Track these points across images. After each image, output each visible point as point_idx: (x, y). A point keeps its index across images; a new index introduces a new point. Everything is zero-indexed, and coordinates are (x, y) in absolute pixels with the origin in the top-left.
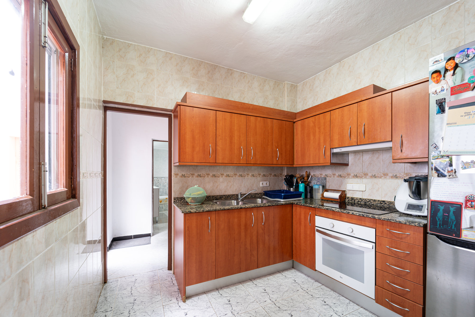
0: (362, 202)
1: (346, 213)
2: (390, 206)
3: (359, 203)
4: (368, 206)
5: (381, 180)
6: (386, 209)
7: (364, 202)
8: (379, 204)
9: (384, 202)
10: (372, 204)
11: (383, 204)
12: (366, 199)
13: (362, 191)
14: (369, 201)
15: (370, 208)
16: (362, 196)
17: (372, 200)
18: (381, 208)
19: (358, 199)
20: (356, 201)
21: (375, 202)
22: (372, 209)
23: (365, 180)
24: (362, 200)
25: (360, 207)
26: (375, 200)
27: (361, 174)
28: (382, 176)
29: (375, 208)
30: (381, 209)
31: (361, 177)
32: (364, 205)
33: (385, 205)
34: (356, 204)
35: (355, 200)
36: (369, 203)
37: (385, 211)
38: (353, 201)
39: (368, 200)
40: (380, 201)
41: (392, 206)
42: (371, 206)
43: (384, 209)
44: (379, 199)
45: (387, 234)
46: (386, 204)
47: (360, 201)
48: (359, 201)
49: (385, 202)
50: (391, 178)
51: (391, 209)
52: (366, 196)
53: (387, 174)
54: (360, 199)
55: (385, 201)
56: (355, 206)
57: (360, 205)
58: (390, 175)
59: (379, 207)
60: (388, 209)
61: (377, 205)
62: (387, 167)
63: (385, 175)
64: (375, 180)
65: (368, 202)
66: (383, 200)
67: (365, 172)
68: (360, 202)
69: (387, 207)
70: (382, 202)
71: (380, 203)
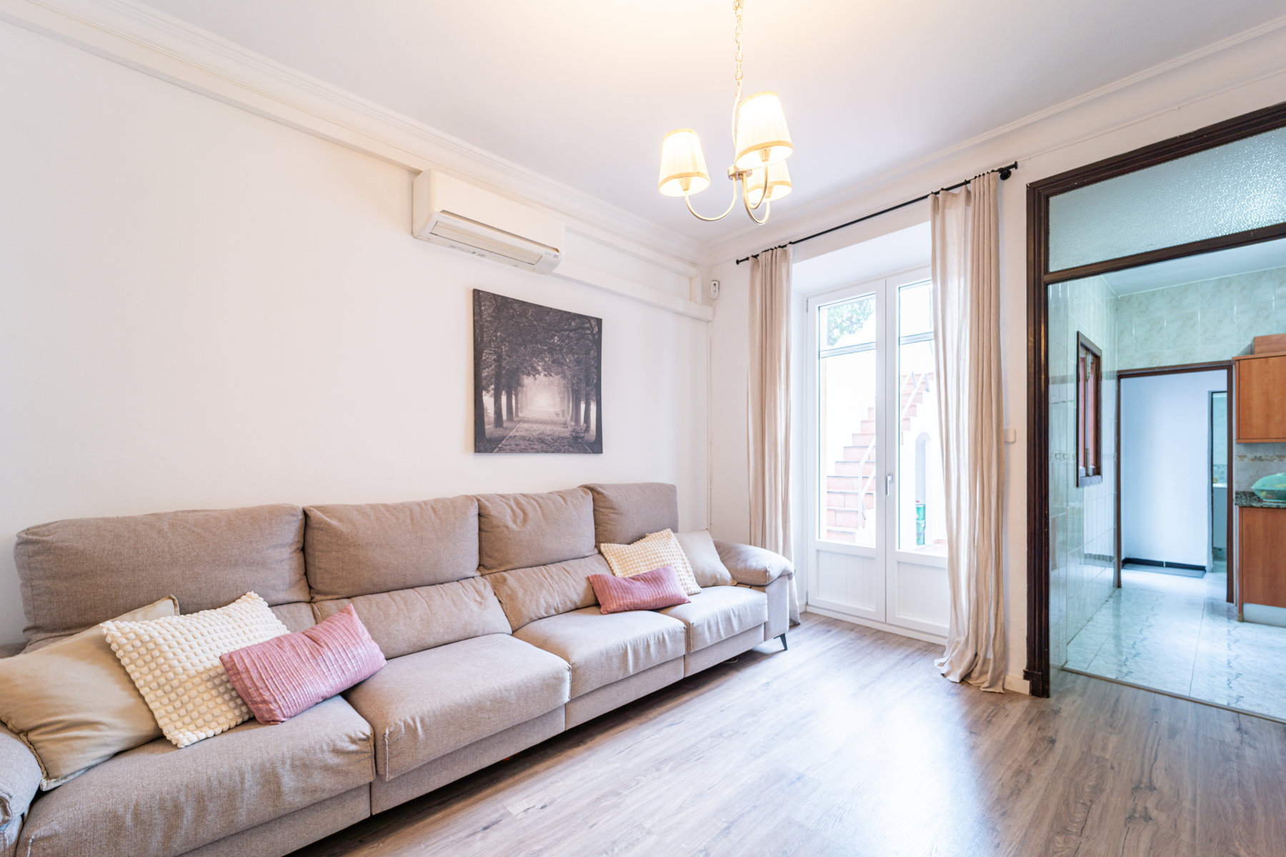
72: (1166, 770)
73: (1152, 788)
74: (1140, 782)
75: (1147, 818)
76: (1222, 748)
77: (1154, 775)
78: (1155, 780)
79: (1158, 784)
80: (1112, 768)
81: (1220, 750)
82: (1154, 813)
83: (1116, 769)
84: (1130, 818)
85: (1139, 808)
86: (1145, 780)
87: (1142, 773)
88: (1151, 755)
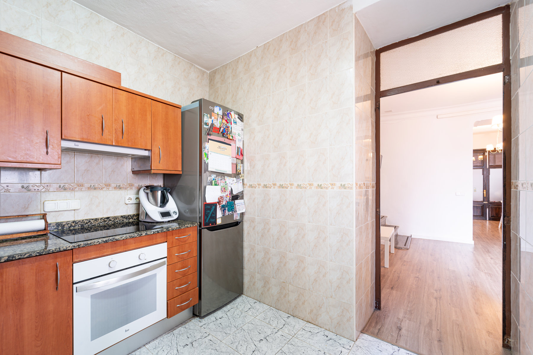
0: (77, 226)
1: (138, 236)
2: (116, 222)
3: (72, 228)
4: (87, 230)
5: (101, 191)
6: (110, 226)
7: (80, 225)
8: (102, 223)
9: (108, 219)
10: (93, 225)
11: (107, 222)
12: (83, 221)
13: (74, 210)
14: (89, 222)
15: (90, 231)
16: (74, 217)
17: (93, 220)
18: (105, 226)
19: (70, 223)
20: (66, 227)
21: (97, 221)
22: (93, 231)
23: (78, 194)
24: (77, 223)
25: (74, 234)
26: (96, 219)
27: (72, 184)
28: (104, 187)
29: (97, 229)
30: (105, 228)
31: (73, 190)
32: (80, 229)
33: (109, 222)
34: (65, 232)
35: (65, 225)
36: (88, 225)
37: (109, 229)
38: (60, 228)
39: (86, 221)
40: (103, 219)
41: (117, 222)
42: (91, 228)
43: (108, 227)
44: (102, 217)
45: (176, 242)
46: (110, 220)
47: (73, 224)
48: (71, 226)
49: (110, 219)
50: (114, 189)
51: (117, 225)
52: (81, 216)
53: (110, 185)
54: (74, 222)
55: (109, 217)
56: (64, 235)
57: (73, 232)
58: (114, 185)
59: (102, 226)
60: (113, 226)
61: (100, 224)
62: (110, 175)
63: (108, 185)
64: (94, 193)
65: (87, 223)
66: (107, 216)
67: (79, 182)
68: (73, 226)
69: (112, 224)
70: (105, 220)
71: (103, 221)
72: (432, 305)
73: (436, 298)
74: (440, 300)
75: (436, 290)
76: (411, 317)
77: (436, 303)
78: (435, 301)
79: (434, 300)
80: (450, 304)
81: (412, 316)
82: (435, 292)
83: (448, 304)
84: (440, 290)
85: (438, 292)
86: (438, 301)
87: (440, 303)
88: (438, 311)
